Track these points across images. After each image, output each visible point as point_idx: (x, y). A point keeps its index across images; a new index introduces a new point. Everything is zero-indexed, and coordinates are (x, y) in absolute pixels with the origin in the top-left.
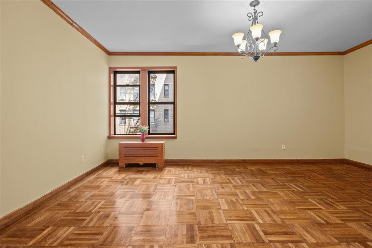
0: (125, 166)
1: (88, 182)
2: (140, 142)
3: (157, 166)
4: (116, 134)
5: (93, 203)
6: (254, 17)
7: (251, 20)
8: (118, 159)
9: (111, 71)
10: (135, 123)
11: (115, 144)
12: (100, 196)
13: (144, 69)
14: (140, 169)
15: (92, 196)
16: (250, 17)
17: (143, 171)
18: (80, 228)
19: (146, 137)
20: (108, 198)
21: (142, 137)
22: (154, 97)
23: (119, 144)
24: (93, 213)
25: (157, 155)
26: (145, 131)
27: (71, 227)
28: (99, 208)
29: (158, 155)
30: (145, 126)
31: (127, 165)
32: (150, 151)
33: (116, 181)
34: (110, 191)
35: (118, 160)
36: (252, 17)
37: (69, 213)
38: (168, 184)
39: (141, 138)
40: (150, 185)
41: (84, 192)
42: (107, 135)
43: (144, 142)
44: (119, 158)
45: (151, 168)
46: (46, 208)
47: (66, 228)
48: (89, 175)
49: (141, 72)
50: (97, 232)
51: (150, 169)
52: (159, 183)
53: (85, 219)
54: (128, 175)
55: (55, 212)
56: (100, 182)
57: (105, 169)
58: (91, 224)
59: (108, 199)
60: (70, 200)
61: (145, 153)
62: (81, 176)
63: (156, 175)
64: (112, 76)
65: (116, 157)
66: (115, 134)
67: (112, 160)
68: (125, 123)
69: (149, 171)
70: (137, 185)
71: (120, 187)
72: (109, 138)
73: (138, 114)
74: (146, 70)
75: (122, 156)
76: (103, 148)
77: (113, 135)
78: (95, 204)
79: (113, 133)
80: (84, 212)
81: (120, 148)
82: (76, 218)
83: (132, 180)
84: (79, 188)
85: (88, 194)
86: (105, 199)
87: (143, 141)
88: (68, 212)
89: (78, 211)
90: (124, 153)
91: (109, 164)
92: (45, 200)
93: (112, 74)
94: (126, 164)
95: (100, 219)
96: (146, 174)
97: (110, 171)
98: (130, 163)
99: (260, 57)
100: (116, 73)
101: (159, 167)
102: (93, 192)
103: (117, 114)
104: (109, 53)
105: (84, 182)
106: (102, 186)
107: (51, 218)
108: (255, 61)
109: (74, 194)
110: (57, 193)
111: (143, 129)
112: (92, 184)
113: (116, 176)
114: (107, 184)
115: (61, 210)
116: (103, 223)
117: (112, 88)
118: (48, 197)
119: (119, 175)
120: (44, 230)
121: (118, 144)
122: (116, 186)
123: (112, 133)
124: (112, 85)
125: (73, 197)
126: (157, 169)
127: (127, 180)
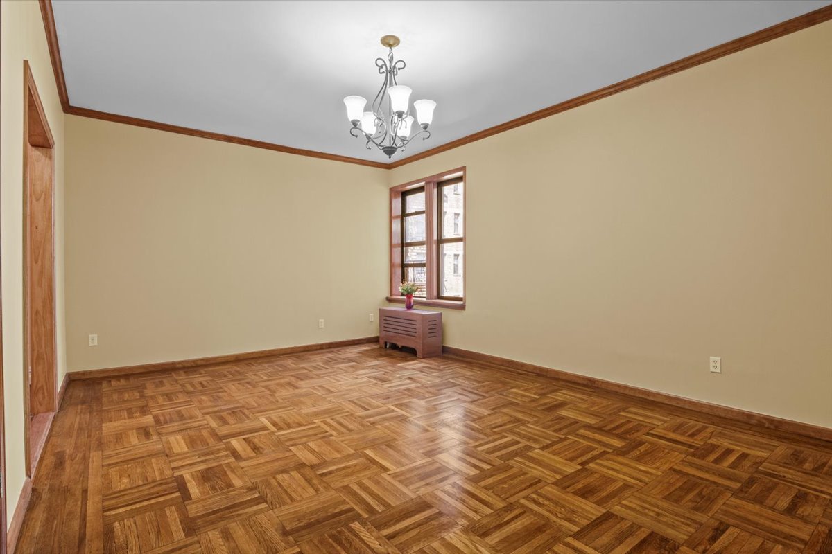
6: (389, 69)
7: (383, 72)
16: (381, 67)
36: (384, 67)
43: (409, 311)
99: (396, 148)
108: (388, 156)
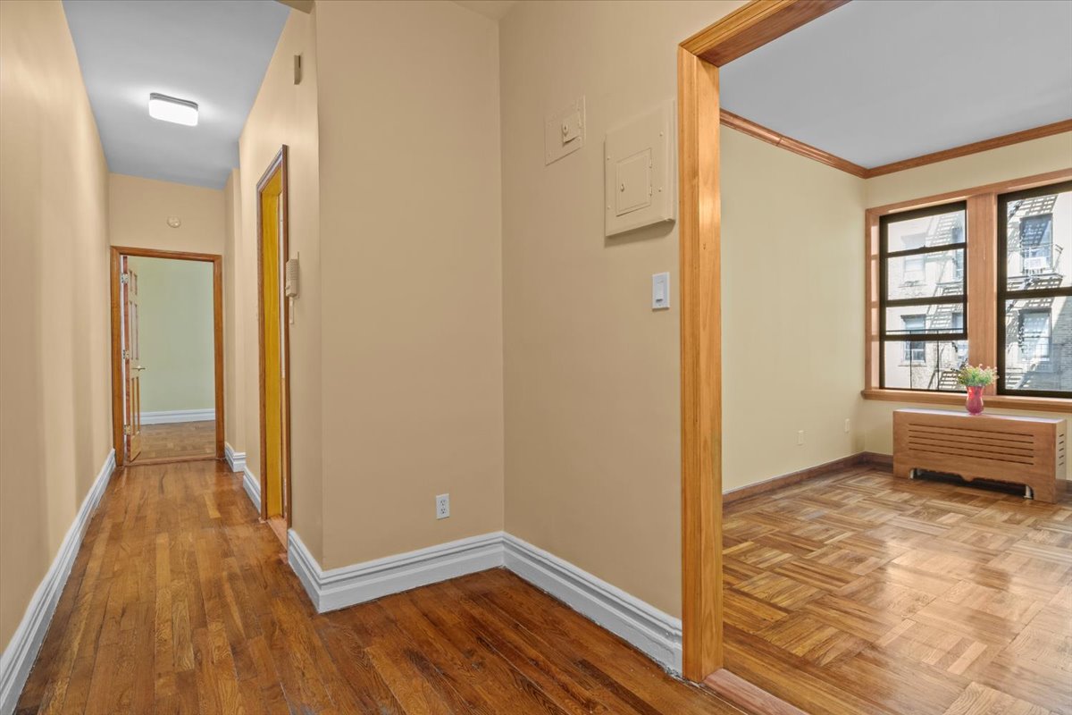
0: (912, 476)
1: (814, 490)
2: (964, 414)
3: (1028, 494)
4: (886, 386)
5: (827, 530)
8: (891, 454)
9: (871, 221)
10: (960, 357)
11: (884, 413)
12: (841, 521)
13: (980, 193)
14: (959, 490)
15: (824, 517)
17: (971, 498)
18: (801, 559)
19: (985, 402)
20: (862, 530)
21: (972, 400)
22: (1050, 259)
23: (895, 413)
24: (826, 545)
25: (1026, 459)
26: (982, 381)
27: (785, 552)
28: (840, 542)
29: (1031, 460)
30: (984, 368)
31: (919, 474)
32: (998, 443)
33: (884, 504)
34: (867, 519)
35: (891, 457)
37: (779, 532)
38: (1058, 546)
39: (967, 404)
40: (991, 535)
41: (805, 507)
42: (861, 387)
44: (895, 453)
45: (1005, 496)
46: (738, 514)
47: (775, 552)
48: (815, 477)
49: (968, 204)
50: (836, 576)
51: (997, 498)
52: (1025, 538)
53: (812, 551)
54: (921, 497)
55: (754, 523)
56: (841, 496)
57: (854, 472)
58: (824, 561)
59: (861, 532)
60: (777, 512)
61: (980, 447)
62: (797, 474)
63: (1019, 517)
64: (875, 230)
65: (886, 449)
66: (882, 386)
67: (874, 455)
68: (921, 356)
69: (993, 502)
70: (946, 525)
71: (895, 517)
72: (866, 395)
73: (961, 332)
74: (989, 194)
75: (903, 445)
76: (848, 420)
77: (876, 388)
78: (831, 533)
79: (878, 385)
80: (807, 540)
81: (896, 424)
82: (794, 543)
83: (931, 510)
84: (793, 497)
85: (813, 510)
86: (853, 530)
87: (975, 410)
88: (778, 529)
89: (796, 533)
90: (907, 439)
91: (863, 463)
92: (734, 501)
93: (874, 225)
94: (915, 470)
95: (841, 558)
96: (981, 507)
97: (868, 479)
98: (929, 468)
100: (884, 220)
101: (1036, 498)
102: (826, 511)
103: (888, 333)
104: (867, 173)
105: (803, 489)
106: (846, 505)
107: (749, 529)
109: (784, 503)
110: (752, 496)
111: (974, 377)
112: (824, 496)
113: (886, 492)
114: (860, 504)
115: (765, 523)
116: (850, 568)
117: (874, 264)
118: (738, 497)
119: (893, 493)
120: (741, 543)
121: (892, 414)
122: (883, 512)
123: (875, 383)
124: (874, 256)
125: (783, 509)
126: (1028, 502)
127: (917, 509)
